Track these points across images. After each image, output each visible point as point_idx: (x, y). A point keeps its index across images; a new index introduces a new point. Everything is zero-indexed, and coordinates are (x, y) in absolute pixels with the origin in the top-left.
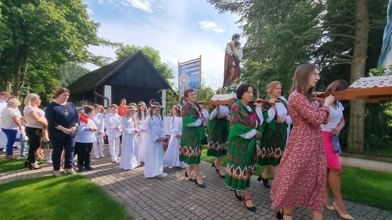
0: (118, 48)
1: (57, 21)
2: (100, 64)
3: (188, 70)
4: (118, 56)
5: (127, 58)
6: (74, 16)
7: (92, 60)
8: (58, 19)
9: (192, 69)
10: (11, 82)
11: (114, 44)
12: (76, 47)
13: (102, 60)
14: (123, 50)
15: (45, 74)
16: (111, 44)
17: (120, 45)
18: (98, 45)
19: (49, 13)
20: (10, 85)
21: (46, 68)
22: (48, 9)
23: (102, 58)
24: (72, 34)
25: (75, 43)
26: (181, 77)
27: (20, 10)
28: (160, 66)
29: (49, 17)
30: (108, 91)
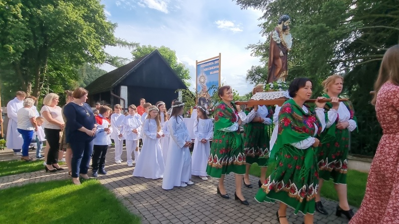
0: (135, 48)
1: (76, 22)
2: (116, 65)
3: (206, 69)
4: (134, 57)
5: (143, 57)
6: (92, 16)
7: (109, 61)
8: (76, 19)
9: (211, 68)
10: (32, 83)
11: (131, 45)
12: (93, 47)
13: (119, 60)
14: (139, 50)
15: (64, 74)
16: (128, 44)
17: (137, 45)
18: (115, 45)
19: (68, 13)
20: (31, 86)
21: (65, 69)
22: (67, 10)
23: (119, 58)
24: (89, 35)
25: (92, 43)
26: (199, 77)
27: (39, 12)
28: (176, 66)
29: (67, 18)
30: (124, 92)
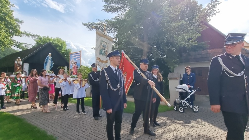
0: (36, 38)
2: (22, 48)
3: (75, 57)
4: (36, 43)
5: (42, 45)
6: (3, 17)
7: (16, 45)
11: (33, 36)
13: (23, 45)
14: (40, 39)
16: (31, 35)
17: (38, 36)
18: (21, 36)
24: (1, 29)
25: (3, 35)
28: (66, 50)
30: (26, 67)
